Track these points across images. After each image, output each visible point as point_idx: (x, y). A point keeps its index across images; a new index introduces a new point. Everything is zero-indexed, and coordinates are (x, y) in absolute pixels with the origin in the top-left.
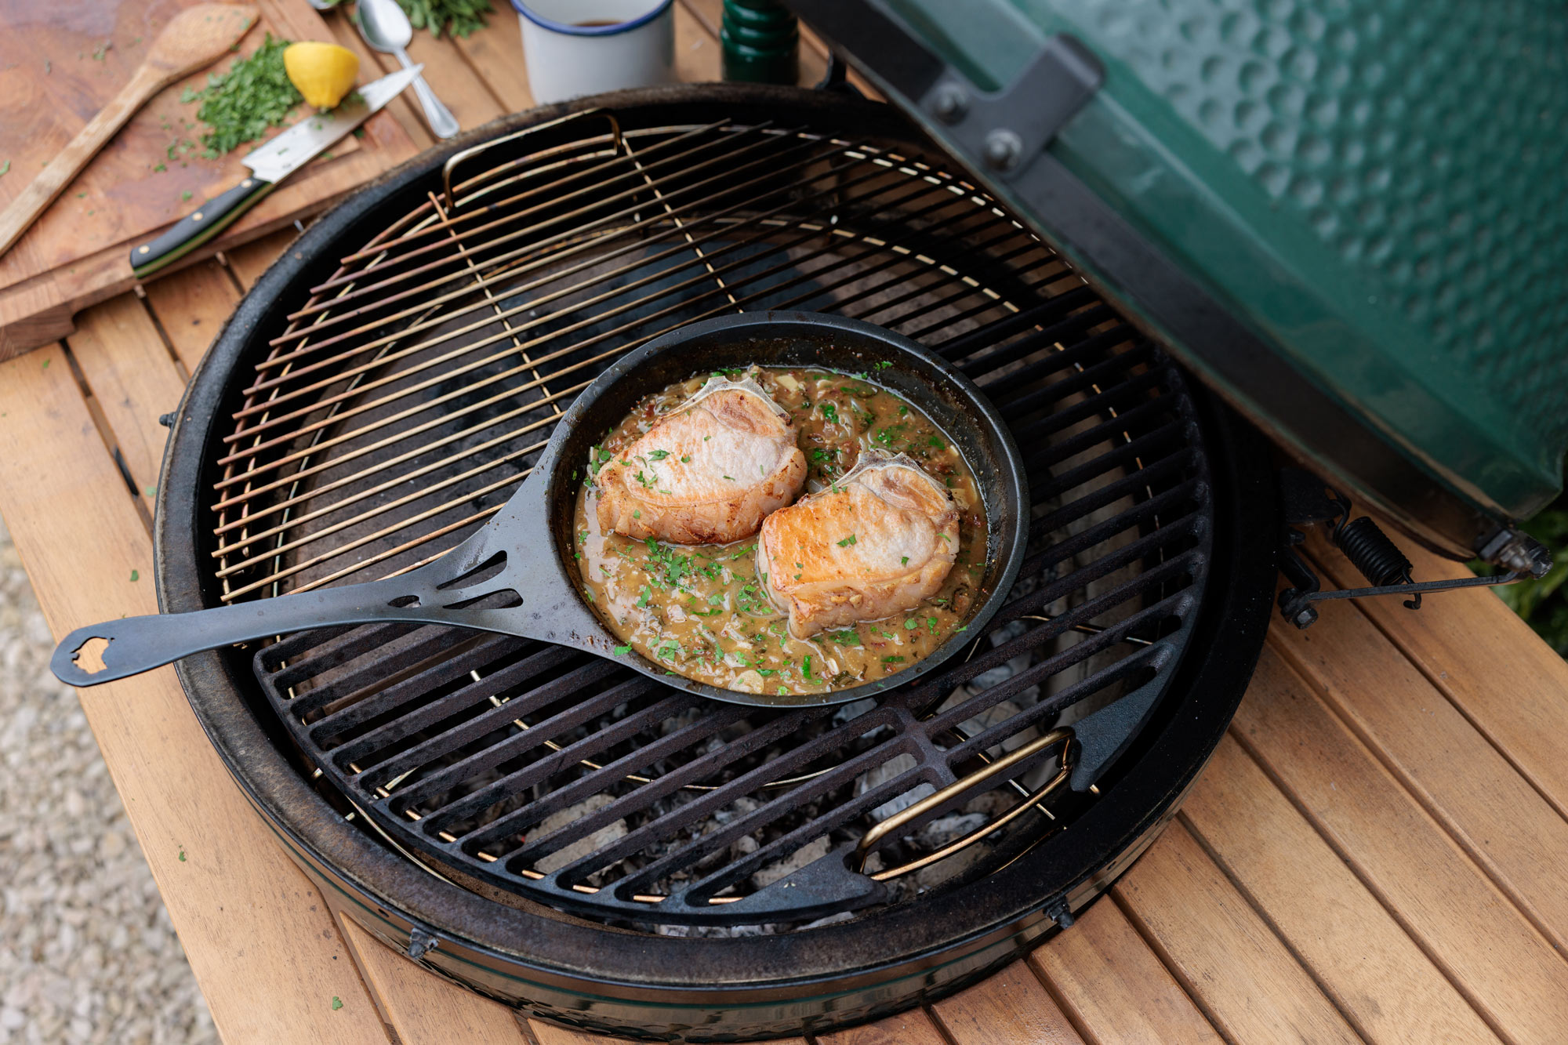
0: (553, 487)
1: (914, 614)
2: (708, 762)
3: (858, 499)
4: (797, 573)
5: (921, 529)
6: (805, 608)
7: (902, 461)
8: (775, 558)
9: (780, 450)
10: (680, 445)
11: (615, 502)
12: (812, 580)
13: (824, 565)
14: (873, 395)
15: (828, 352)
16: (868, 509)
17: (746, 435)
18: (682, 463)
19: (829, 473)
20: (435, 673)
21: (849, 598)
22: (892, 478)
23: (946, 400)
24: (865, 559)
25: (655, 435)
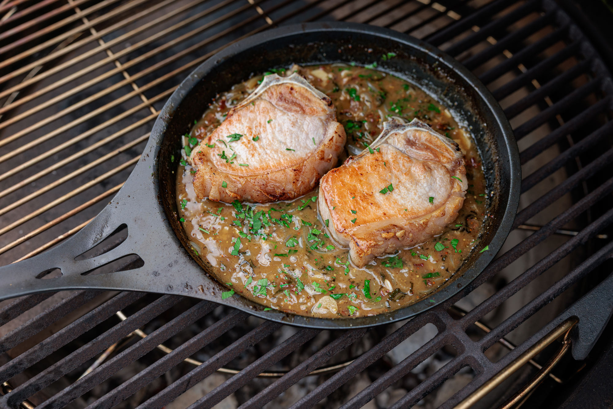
0: (158, 170)
1: (440, 238)
2: (302, 370)
3: (390, 156)
4: (352, 218)
5: (439, 175)
6: (363, 244)
7: (416, 124)
8: (334, 208)
9: (325, 124)
10: (250, 128)
11: (207, 177)
12: (365, 222)
13: (372, 209)
14: (383, 78)
15: (347, 50)
16: (398, 163)
17: (299, 116)
18: (253, 142)
19: (360, 138)
20: (82, 322)
21: (395, 233)
22: (412, 138)
23: (438, 76)
24: (402, 202)
25: (230, 122)
